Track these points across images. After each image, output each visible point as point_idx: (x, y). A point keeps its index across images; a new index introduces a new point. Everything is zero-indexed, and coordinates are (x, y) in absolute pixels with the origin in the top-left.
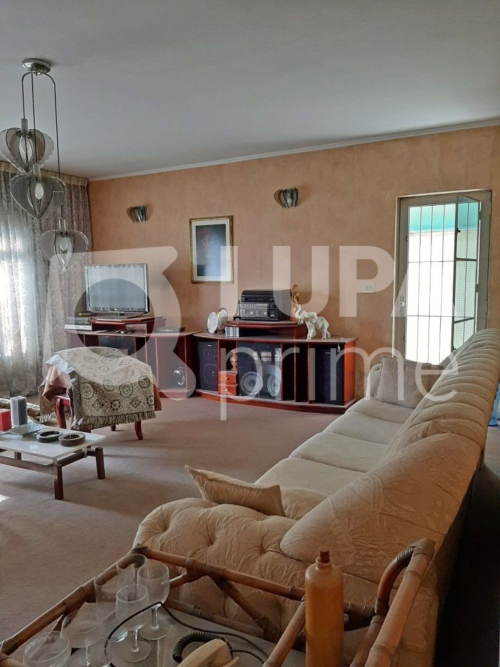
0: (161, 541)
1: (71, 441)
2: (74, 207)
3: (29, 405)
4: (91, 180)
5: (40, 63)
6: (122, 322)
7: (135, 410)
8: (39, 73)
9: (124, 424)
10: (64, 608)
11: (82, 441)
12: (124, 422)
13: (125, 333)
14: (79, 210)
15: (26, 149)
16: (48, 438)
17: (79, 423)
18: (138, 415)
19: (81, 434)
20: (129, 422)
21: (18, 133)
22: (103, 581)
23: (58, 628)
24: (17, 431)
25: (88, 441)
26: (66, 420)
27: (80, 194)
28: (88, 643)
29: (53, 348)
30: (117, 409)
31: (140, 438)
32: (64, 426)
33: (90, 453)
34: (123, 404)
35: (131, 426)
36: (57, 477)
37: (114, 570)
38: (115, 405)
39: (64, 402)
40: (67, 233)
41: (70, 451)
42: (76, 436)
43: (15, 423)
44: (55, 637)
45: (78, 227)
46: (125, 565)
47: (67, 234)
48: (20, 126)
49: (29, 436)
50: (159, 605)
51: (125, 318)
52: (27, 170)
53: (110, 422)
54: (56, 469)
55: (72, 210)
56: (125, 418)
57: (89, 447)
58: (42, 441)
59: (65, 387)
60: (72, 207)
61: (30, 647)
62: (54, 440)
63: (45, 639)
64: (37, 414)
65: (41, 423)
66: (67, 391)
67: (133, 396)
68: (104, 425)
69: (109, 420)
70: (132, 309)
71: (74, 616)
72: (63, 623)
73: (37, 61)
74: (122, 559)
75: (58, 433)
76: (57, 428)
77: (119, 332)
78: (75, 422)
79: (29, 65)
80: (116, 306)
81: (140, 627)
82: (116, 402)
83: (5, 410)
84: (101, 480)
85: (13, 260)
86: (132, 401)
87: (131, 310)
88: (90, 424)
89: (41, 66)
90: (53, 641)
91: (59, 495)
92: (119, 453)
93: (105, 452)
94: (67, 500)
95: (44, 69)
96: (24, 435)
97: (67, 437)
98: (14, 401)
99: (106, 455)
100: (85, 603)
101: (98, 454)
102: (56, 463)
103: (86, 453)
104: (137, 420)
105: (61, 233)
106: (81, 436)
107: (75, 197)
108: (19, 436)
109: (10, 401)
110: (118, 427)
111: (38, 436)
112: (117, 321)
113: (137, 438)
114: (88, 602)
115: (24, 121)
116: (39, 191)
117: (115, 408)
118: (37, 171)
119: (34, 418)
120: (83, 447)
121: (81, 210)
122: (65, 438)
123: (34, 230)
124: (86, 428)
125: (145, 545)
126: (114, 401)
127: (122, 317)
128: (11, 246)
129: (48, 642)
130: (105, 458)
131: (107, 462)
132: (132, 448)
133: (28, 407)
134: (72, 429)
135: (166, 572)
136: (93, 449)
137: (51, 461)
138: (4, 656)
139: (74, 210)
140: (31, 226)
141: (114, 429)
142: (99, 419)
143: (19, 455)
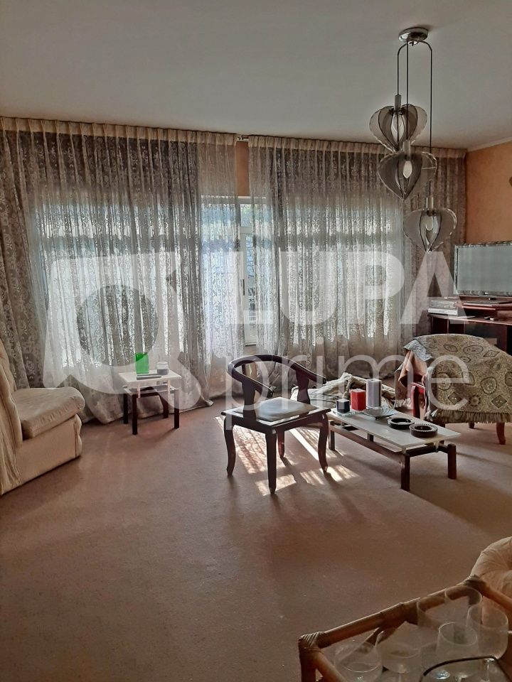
0: (505, 579)
1: (422, 432)
2: (448, 182)
3: (385, 388)
4: (469, 150)
5: (418, 30)
6: (493, 307)
7: (497, 409)
8: (415, 43)
9: (485, 424)
10: (380, 621)
11: (433, 434)
12: (483, 421)
13: (495, 320)
14: (454, 185)
15: (398, 127)
16: (399, 425)
17: (433, 414)
18: (501, 415)
19: (434, 427)
20: (489, 422)
21: (391, 112)
22: (427, 605)
23: (372, 641)
24: (371, 412)
25: (441, 436)
26: (421, 409)
27: (457, 167)
28: (402, 669)
29: (415, 331)
30: (476, 406)
31: (502, 441)
32: (417, 415)
33: (442, 449)
34: (483, 401)
35: (492, 427)
36: (404, 466)
37: (442, 598)
38: (475, 401)
39: (420, 390)
40: (433, 211)
41: (421, 443)
42: (428, 428)
43: (370, 404)
44: (369, 649)
45: (452, 204)
46: (454, 596)
47: (433, 213)
48: (392, 104)
49: (381, 419)
50: (493, 660)
51: (496, 304)
52: (397, 149)
53: (467, 418)
54: (404, 458)
55: (446, 186)
56: (485, 417)
57: (442, 442)
58: (393, 426)
59: (421, 374)
60: (446, 182)
61: (343, 649)
62: (405, 428)
63: (358, 646)
64: (392, 397)
65: (396, 408)
66: (422, 379)
67: (497, 394)
68: (461, 420)
69: (466, 416)
70: (507, 293)
71: (391, 633)
72: (379, 636)
73: (414, 30)
74: (453, 587)
75: (409, 421)
76: (409, 416)
77: (489, 319)
78: (428, 413)
79: (405, 36)
80: (488, 289)
81: (465, 676)
82: (476, 398)
83: (360, 390)
84: (452, 481)
85: (382, 243)
86: (495, 399)
87: (505, 294)
88: (444, 417)
89: (418, 34)
90: (366, 651)
91: (405, 486)
92: (475, 454)
93: (458, 450)
94: (413, 493)
95: (421, 37)
96: (376, 418)
97: (418, 427)
98: (370, 384)
99: (460, 454)
100: (406, 622)
101: (451, 451)
102: (405, 452)
103: (437, 447)
104: (500, 421)
105: (428, 212)
106: (433, 430)
107: (450, 171)
108: (372, 418)
109: (366, 382)
110: (477, 425)
111: (390, 422)
112: (488, 306)
113: (498, 441)
114: (410, 622)
115: (398, 98)
116: (408, 169)
117: (474, 404)
118: (406, 147)
119: (390, 401)
120: (435, 441)
121: (456, 185)
122: (416, 428)
123: (404, 211)
124: (440, 421)
125: (483, 579)
126: (474, 396)
127: (493, 302)
128: (381, 228)
129: (360, 650)
130: (457, 456)
131: (460, 461)
132: (491, 452)
133: (383, 390)
134: (426, 419)
135: (505, 621)
136: (446, 444)
137: (400, 450)
138: (316, 648)
139: (448, 186)
140: (402, 207)
141: (472, 426)
142: (455, 414)
143: (371, 437)
